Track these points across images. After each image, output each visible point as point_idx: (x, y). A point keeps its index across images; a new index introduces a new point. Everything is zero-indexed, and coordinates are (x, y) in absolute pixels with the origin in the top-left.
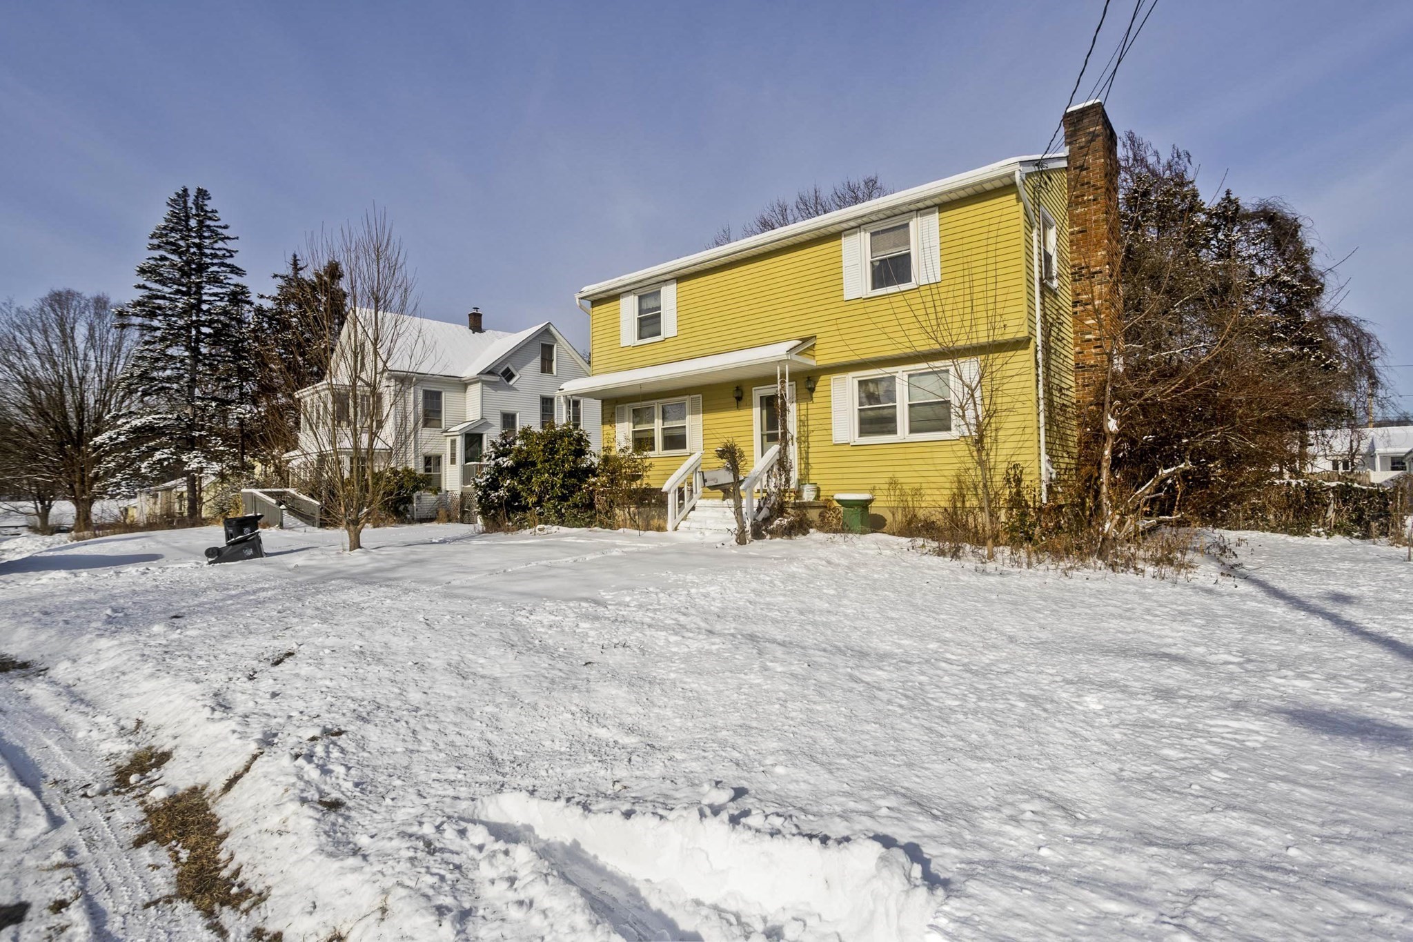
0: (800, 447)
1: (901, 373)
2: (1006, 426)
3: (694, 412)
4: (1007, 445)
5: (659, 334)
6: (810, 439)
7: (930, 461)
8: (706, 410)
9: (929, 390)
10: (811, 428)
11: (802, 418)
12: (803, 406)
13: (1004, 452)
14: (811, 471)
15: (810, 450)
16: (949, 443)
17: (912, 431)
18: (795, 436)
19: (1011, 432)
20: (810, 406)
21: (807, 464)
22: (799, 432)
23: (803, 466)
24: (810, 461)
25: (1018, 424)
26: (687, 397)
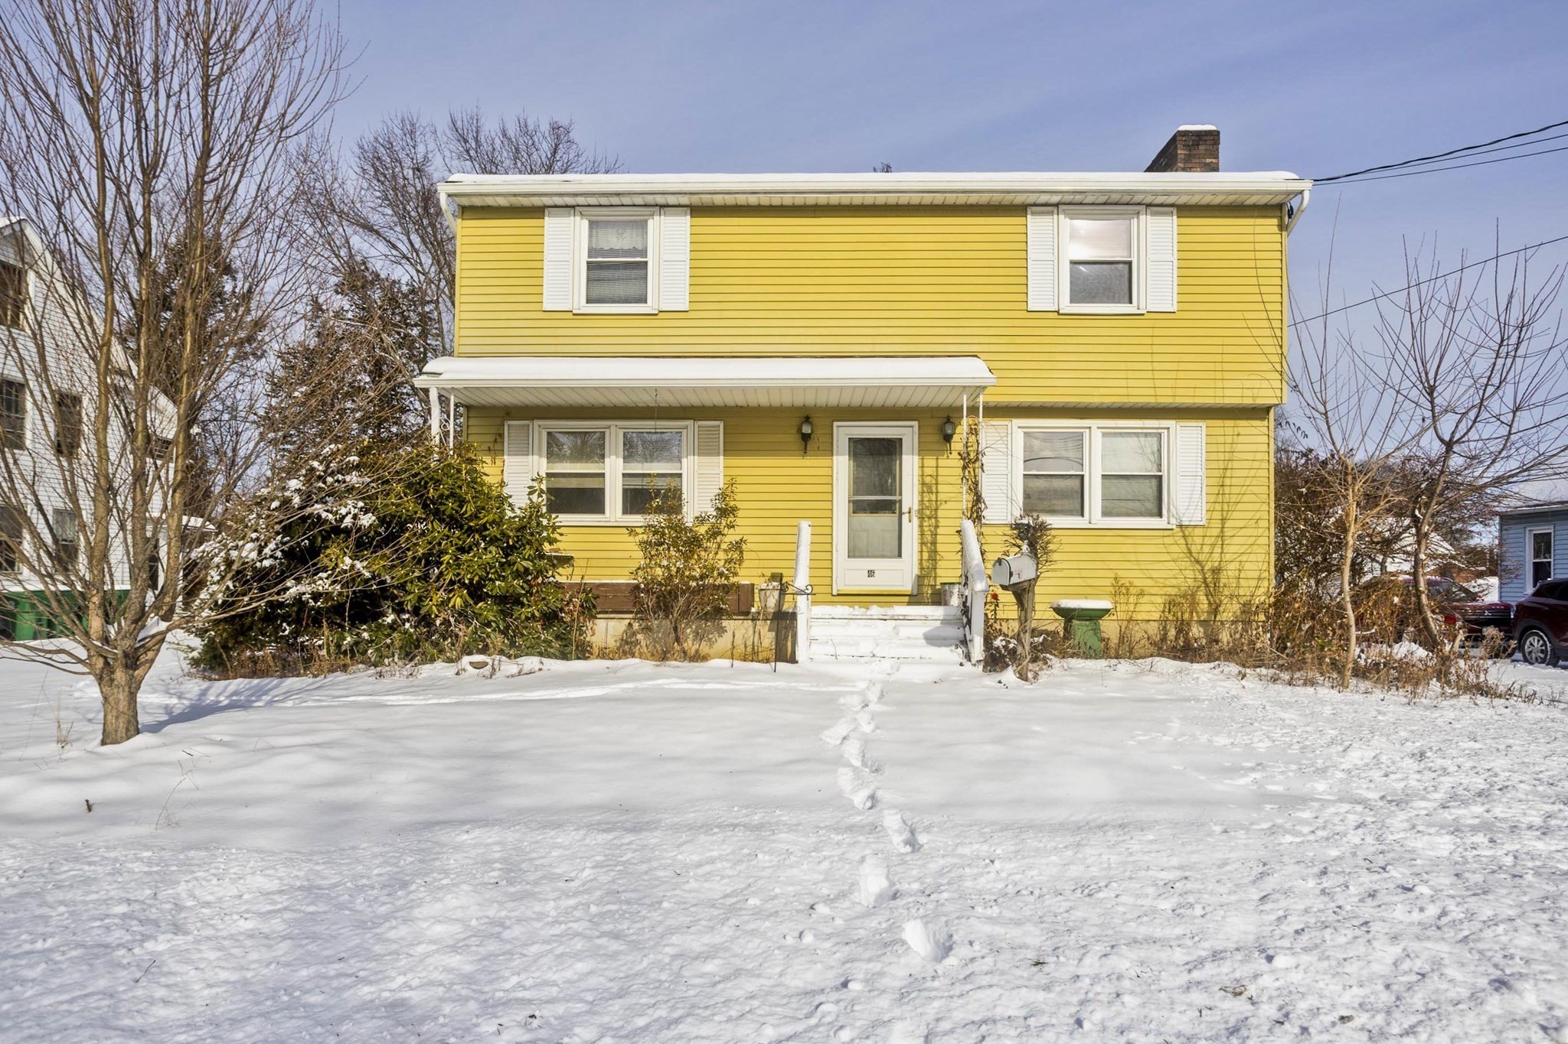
0: (921, 526)
1: (1095, 429)
2: (1235, 515)
3: (705, 449)
4: (1235, 540)
5: (643, 300)
6: (940, 513)
7: (1132, 557)
8: (730, 450)
9: (1132, 458)
10: (941, 497)
11: (928, 480)
12: (930, 462)
13: (1233, 549)
14: (940, 564)
15: (939, 531)
16: (1161, 533)
17: (1106, 513)
18: (916, 507)
19: (1241, 524)
20: (941, 463)
21: (934, 552)
22: (922, 501)
23: (926, 556)
24: (939, 548)
25: (1249, 515)
26: (689, 423)
